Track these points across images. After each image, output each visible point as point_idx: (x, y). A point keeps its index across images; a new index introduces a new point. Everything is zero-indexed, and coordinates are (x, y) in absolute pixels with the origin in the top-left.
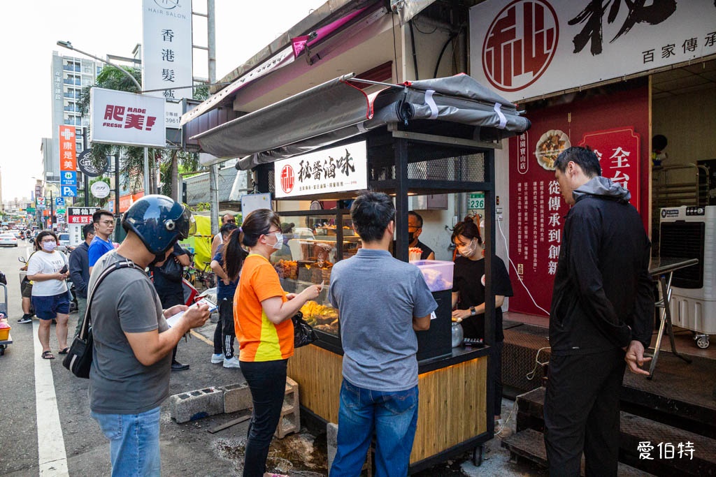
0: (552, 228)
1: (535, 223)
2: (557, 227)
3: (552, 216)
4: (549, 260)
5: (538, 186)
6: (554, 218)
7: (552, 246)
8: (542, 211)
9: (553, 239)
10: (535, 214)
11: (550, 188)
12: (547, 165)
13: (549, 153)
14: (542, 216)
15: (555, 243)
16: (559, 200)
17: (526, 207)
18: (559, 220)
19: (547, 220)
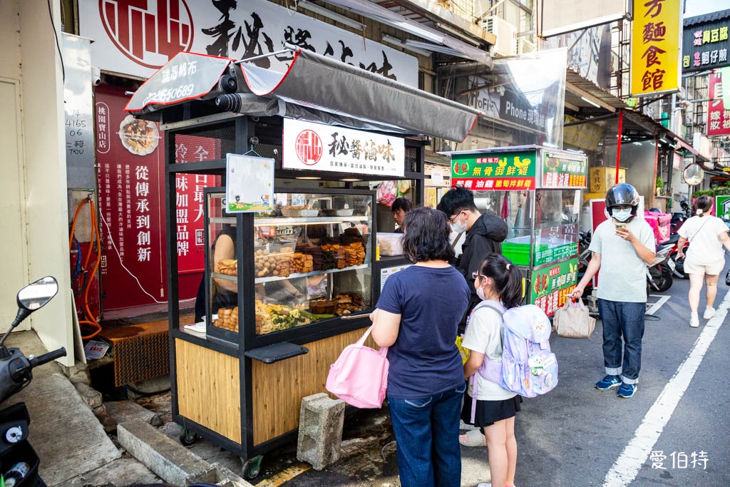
0: (140, 214)
1: (120, 209)
2: (145, 213)
3: (140, 202)
4: (139, 247)
5: (123, 169)
6: (143, 203)
7: (141, 232)
8: (128, 197)
9: (142, 225)
10: (120, 199)
11: (137, 173)
12: (134, 149)
13: (135, 136)
14: (129, 201)
15: (144, 229)
16: (147, 186)
17: (108, 191)
18: (148, 206)
19: (134, 206)
